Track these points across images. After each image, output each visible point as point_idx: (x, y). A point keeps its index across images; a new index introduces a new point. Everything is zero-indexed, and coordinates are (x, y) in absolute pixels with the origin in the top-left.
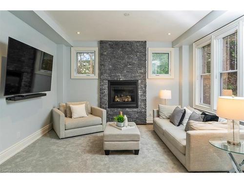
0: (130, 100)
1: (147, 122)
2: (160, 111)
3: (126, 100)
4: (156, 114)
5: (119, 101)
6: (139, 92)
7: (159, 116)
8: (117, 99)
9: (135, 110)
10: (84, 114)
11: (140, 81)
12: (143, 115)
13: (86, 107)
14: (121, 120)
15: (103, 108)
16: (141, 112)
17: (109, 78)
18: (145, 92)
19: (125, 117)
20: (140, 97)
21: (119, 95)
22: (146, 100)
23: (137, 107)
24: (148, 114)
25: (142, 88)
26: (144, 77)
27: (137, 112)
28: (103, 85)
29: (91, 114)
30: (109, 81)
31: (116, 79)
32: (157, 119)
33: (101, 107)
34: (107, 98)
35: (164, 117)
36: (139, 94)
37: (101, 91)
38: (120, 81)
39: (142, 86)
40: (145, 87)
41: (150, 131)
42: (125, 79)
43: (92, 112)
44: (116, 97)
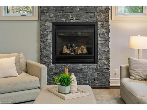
0: (85, 51)
1: (111, 85)
2: (132, 67)
3: (79, 52)
4: (124, 73)
5: (69, 52)
6: (99, 39)
7: (129, 75)
8: (66, 51)
9: (93, 66)
10: (14, 72)
11: (99, 24)
12: (105, 74)
13: (17, 62)
14: (65, 82)
15: (45, 63)
16: (101, 70)
17: (54, 20)
18: (107, 40)
19: (73, 77)
20: (99, 48)
21: (69, 45)
22: (108, 51)
23: (95, 62)
24: (111, 72)
25: (102, 33)
26: (106, 17)
27: (96, 70)
28: (44, 30)
29: (27, 72)
30: (53, 23)
31: (64, 20)
32: (126, 80)
33: (41, 62)
34: (50, 49)
35: (138, 77)
36: (99, 42)
37: (41, 37)
38: (69, 23)
39: (104, 30)
40: (108, 32)
41: (115, 99)
42: (77, 21)
43: (27, 69)
44: (65, 47)
